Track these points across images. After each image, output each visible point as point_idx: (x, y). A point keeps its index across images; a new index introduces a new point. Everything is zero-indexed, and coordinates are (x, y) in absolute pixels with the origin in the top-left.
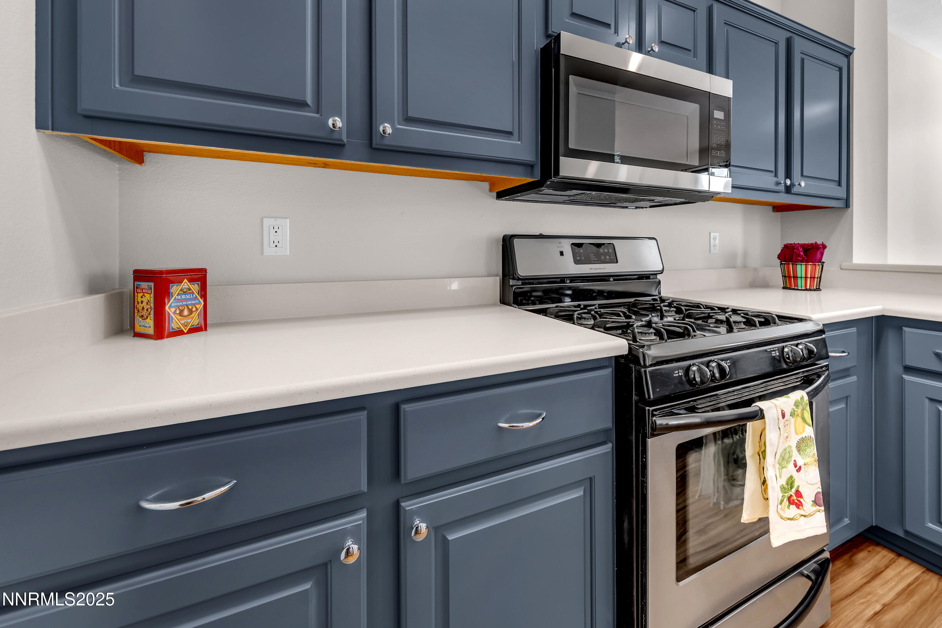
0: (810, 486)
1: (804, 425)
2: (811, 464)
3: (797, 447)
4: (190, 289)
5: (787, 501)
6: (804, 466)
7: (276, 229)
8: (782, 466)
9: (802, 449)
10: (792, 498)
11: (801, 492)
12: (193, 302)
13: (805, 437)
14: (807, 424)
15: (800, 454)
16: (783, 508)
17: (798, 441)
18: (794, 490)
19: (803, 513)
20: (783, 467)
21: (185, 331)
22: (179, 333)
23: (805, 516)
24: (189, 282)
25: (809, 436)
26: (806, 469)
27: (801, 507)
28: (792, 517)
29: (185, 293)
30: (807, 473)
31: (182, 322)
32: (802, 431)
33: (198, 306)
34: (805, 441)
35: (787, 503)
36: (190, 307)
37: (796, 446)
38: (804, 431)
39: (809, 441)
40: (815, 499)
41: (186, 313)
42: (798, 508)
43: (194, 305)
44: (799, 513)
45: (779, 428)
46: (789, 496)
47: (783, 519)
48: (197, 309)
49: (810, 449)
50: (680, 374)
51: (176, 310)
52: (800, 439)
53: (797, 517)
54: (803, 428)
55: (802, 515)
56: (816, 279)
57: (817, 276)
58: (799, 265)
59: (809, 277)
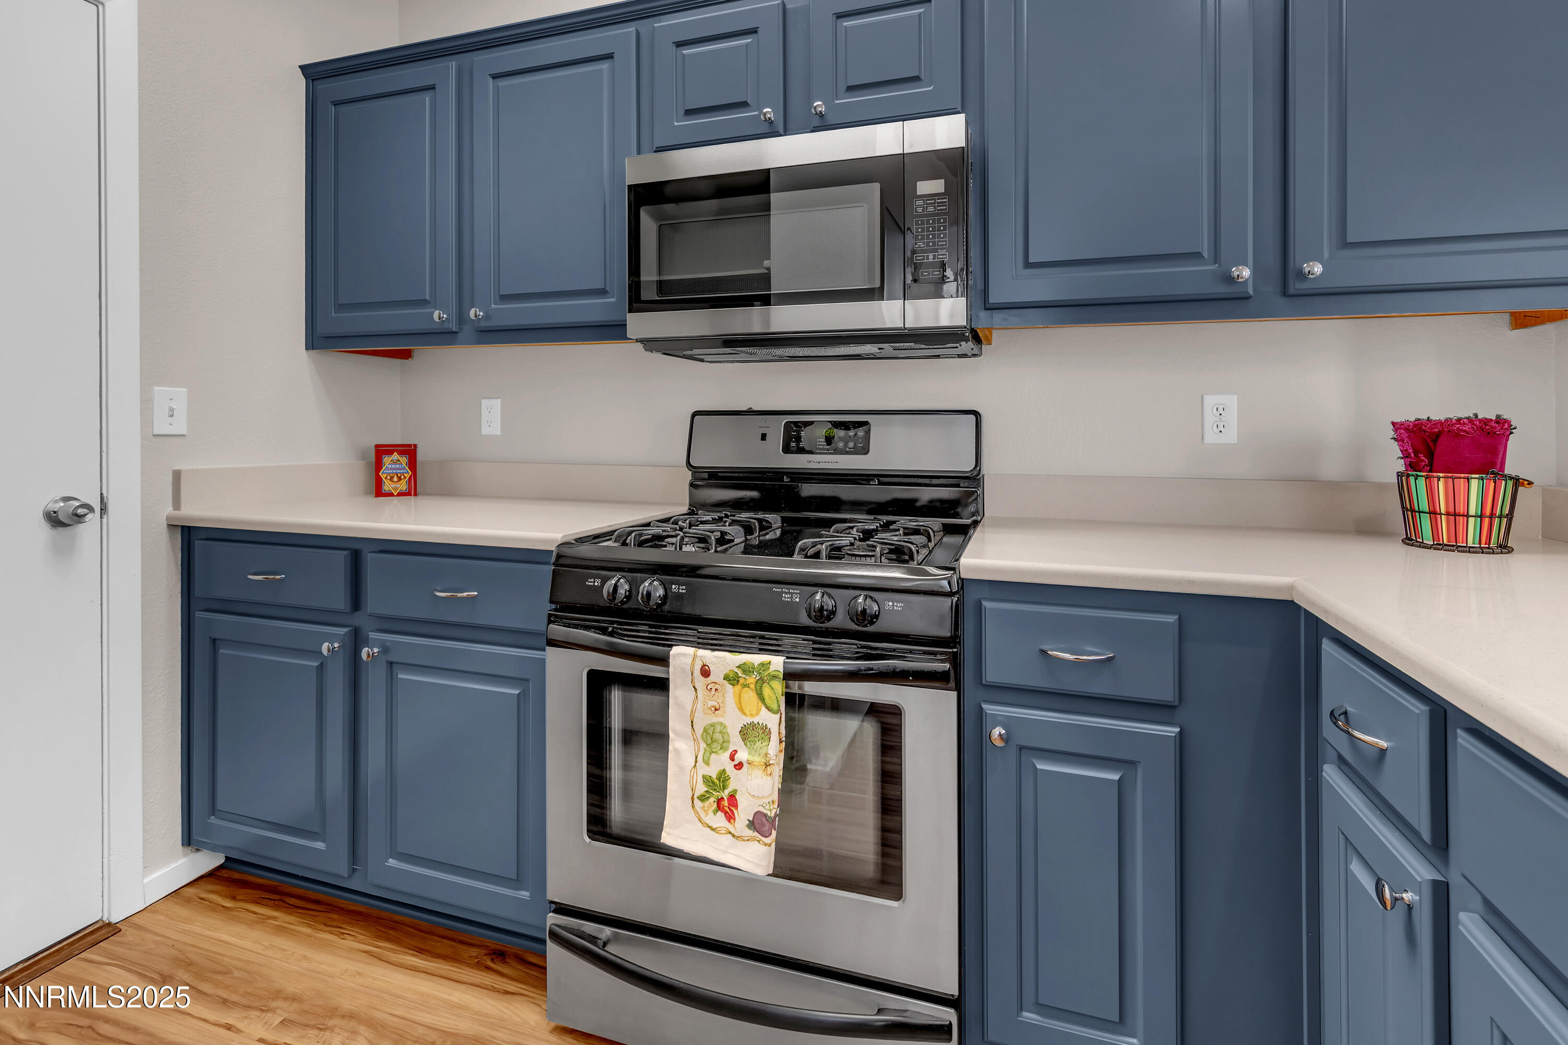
0: (749, 797)
1: (759, 705)
2: (758, 767)
3: (742, 733)
4: (399, 461)
5: (716, 803)
6: (748, 765)
7: (489, 410)
8: (711, 748)
9: (749, 740)
10: (723, 803)
11: (738, 800)
12: (402, 471)
13: (758, 723)
14: (764, 705)
15: (746, 745)
16: (706, 809)
17: (746, 724)
18: (727, 792)
19: (732, 831)
20: (713, 752)
21: (395, 494)
22: (391, 495)
23: (734, 836)
24: (399, 455)
25: (764, 725)
26: (750, 770)
27: (732, 821)
28: (714, 826)
29: (395, 463)
30: (750, 777)
31: (393, 486)
32: (754, 713)
33: (406, 475)
34: (755, 729)
35: (715, 805)
36: (399, 475)
37: (741, 731)
38: (757, 714)
39: (762, 731)
40: (753, 819)
41: (395, 479)
42: (729, 821)
43: (403, 474)
44: (728, 827)
45: (695, 688)
46: (720, 797)
47: (702, 823)
48: (405, 478)
49: (762, 743)
50: (596, 584)
51: (387, 476)
52: (749, 723)
53: (720, 830)
54: (758, 709)
55: (730, 833)
56: (1471, 520)
57: (1472, 511)
58: (1416, 479)
59: (1443, 511)
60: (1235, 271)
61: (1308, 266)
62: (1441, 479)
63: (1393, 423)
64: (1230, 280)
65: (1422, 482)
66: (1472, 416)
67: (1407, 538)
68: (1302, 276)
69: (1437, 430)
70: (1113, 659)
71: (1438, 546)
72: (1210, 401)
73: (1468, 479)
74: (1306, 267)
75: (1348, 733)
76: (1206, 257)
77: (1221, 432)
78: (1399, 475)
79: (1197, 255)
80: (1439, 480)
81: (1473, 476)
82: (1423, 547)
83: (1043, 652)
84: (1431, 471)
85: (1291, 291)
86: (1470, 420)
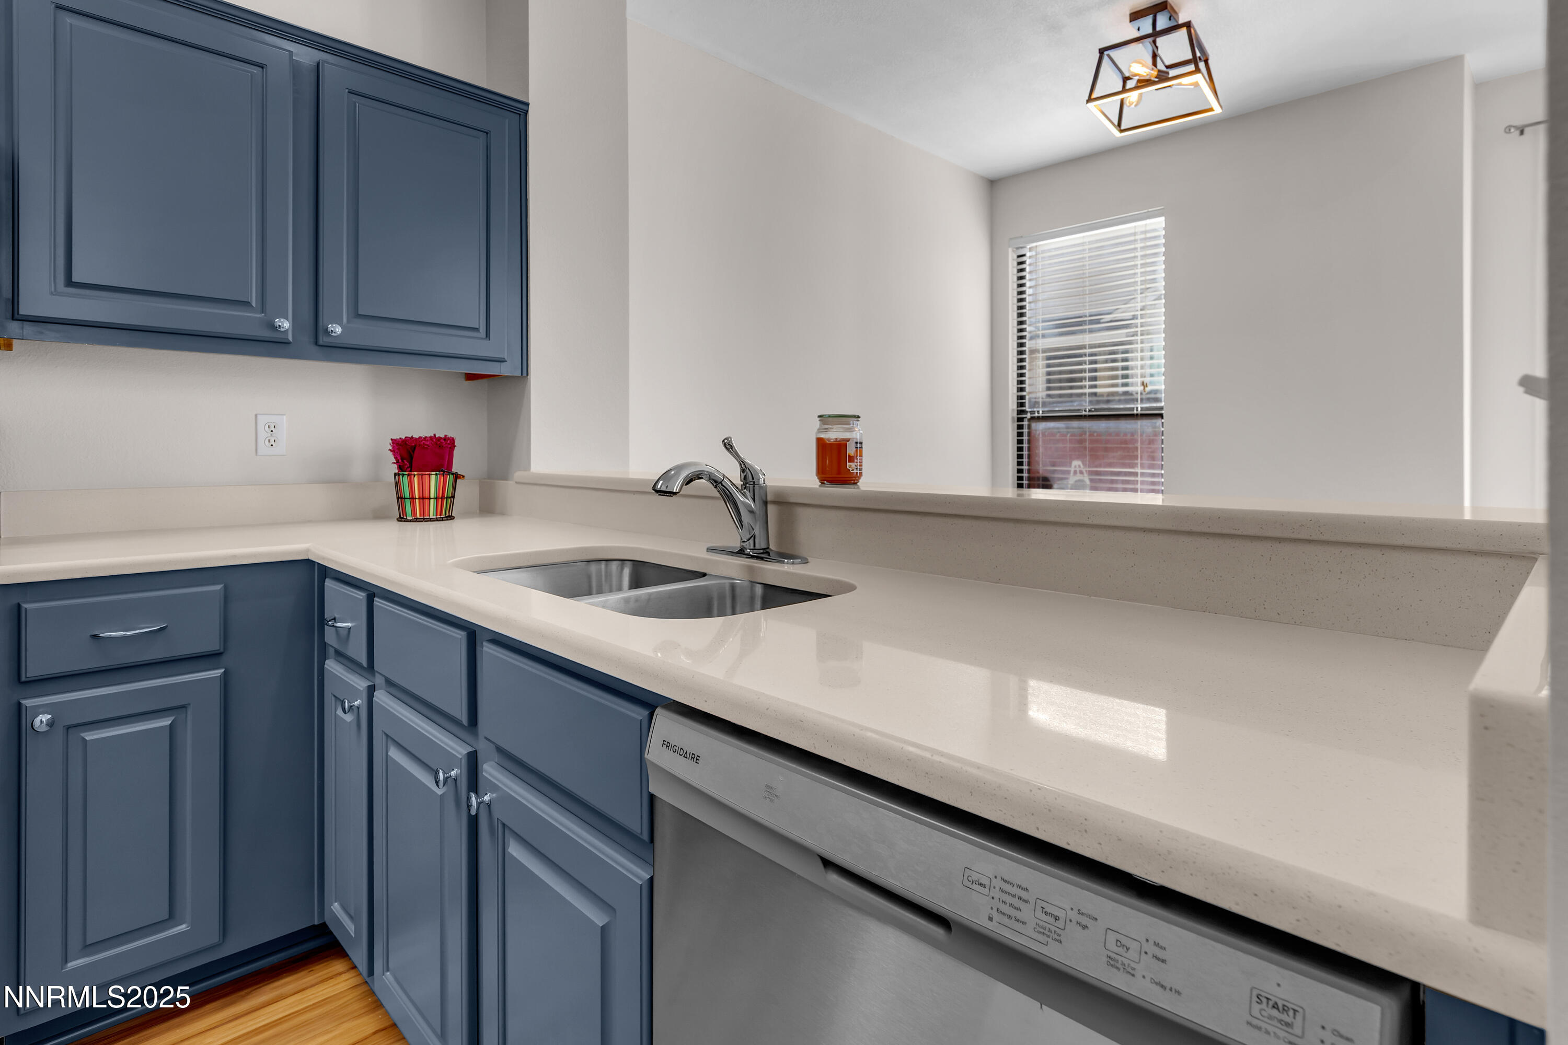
56: (432, 501)
57: (432, 496)
58: (403, 477)
59: (417, 497)
60: (278, 322)
61: (332, 327)
62: (416, 476)
63: (392, 439)
64: (274, 328)
65: (406, 478)
66: (432, 435)
67: (400, 517)
68: (327, 333)
69: (413, 444)
70: (165, 628)
71: (416, 520)
72: (262, 420)
73: (430, 475)
74: (330, 327)
75: (333, 626)
76: (254, 306)
77: (272, 445)
78: (395, 474)
79: (246, 304)
80: (414, 476)
81: (433, 473)
82: (407, 521)
83: (95, 637)
84: (411, 471)
85: (321, 342)
86: (431, 437)
